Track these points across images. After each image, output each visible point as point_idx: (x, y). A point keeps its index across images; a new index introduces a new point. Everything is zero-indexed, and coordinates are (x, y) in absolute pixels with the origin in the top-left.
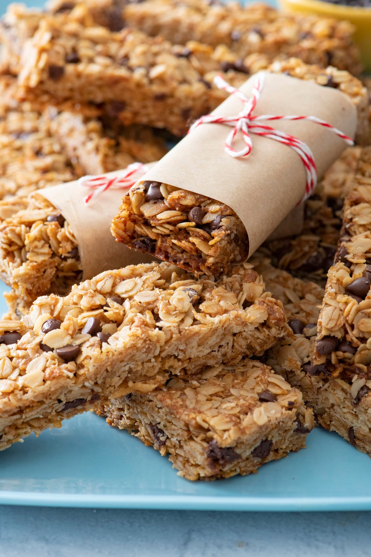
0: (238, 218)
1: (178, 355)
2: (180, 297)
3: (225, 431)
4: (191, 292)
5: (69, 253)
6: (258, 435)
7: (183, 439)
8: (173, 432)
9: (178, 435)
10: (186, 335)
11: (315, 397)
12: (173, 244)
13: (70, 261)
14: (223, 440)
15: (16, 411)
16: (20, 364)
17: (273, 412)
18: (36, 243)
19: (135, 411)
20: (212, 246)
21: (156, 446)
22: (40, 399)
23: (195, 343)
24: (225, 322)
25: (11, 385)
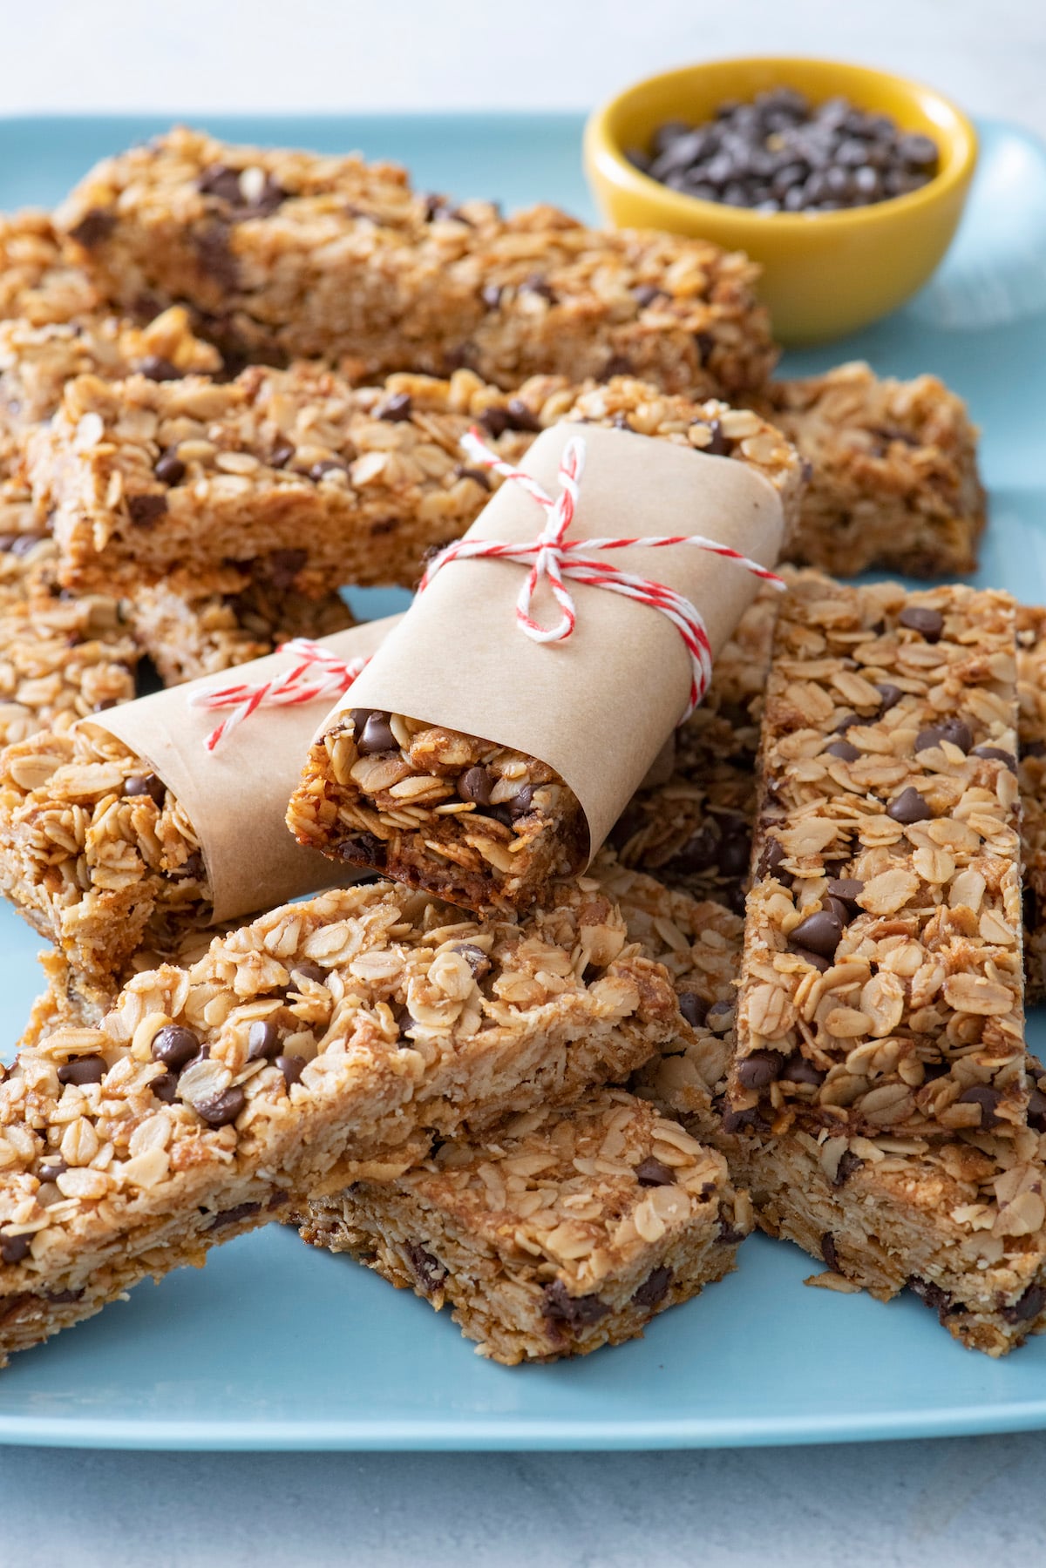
0: (564, 786)
1: (453, 1094)
2: (450, 966)
3: (579, 1260)
4: (472, 954)
5: (182, 866)
6: (646, 1261)
7: (486, 1278)
8: (460, 1263)
9: (473, 1268)
10: (469, 1053)
11: (745, 1168)
12: (427, 848)
13: (184, 884)
14: (577, 1281)
15: (112, 1237)
16: (115, 1134)
17: (673, 1208)
18: (110, 848)
19: (369, 1214)
20: (516, 854)
21: (421, 1288)
22: (163, 1210)
23: (487, 1069)
24: (550, 1021)
25: (99, 1182)
